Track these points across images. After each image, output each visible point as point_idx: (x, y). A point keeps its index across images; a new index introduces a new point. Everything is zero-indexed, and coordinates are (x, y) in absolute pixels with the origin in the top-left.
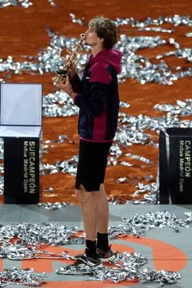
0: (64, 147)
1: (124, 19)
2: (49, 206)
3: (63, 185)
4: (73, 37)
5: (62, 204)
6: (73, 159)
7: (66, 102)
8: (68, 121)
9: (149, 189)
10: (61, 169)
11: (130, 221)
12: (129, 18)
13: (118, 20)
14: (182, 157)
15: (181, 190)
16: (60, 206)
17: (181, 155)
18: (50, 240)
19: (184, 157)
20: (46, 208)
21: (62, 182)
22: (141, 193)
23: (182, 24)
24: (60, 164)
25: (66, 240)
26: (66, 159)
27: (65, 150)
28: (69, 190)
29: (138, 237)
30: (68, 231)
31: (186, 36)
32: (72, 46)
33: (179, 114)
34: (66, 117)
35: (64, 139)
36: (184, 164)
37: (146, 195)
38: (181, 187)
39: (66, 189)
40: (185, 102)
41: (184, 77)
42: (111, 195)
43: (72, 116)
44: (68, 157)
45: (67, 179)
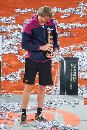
0: (7, 68)
1: (29, 9)
2: (5, 95)
3: (8, 86)
4: (5, 17)
5: (12, 94)
6: (12, 74)
7: (5, 47)
8: (7, 56)
9: (51, 89)
10: (6, 79)
11: (47, 103)
12: (31, 8)
13: (26, 9)
14: (71, 72)
15: (71, 88)
16: (11, 95)
17: (71, 71)
18: (11, 110)
19: (73, 72)
20: (4, 96)
21: (7, 85)
22: (47, 90)
23: (57, 12)
24: (5, 76)
25: (19, 110)
26: (8, 74)
27: (7, 70)
28: (11, 89)
29: (55, 109)
30: (19, 105)
31: (60, 17)
32: (5, 21)
33: (62, 54)
34: (6, 54)
35: (6, 65)
36: (73, 75)
37: (50, 92)
38: (71, 87)
39: (10, 88)
40: (64, 48)
41: (62, 36)
42: (33, 91)
43: (8, 54)
44: (9, 73)
45: (10, 83)
